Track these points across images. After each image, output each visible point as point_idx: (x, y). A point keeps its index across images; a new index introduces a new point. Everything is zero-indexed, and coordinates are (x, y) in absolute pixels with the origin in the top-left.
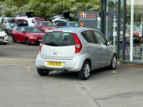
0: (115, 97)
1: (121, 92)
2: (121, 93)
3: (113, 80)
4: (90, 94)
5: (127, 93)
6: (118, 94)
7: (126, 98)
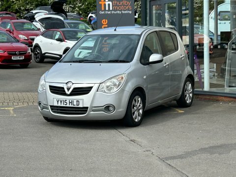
0: (198, 154)
1: (205, 144)
2: (207, 146)
3: (183, 125)
4: (150, 151)
5: (218, 147)
6: (202, 149)
7: (220, 154)
